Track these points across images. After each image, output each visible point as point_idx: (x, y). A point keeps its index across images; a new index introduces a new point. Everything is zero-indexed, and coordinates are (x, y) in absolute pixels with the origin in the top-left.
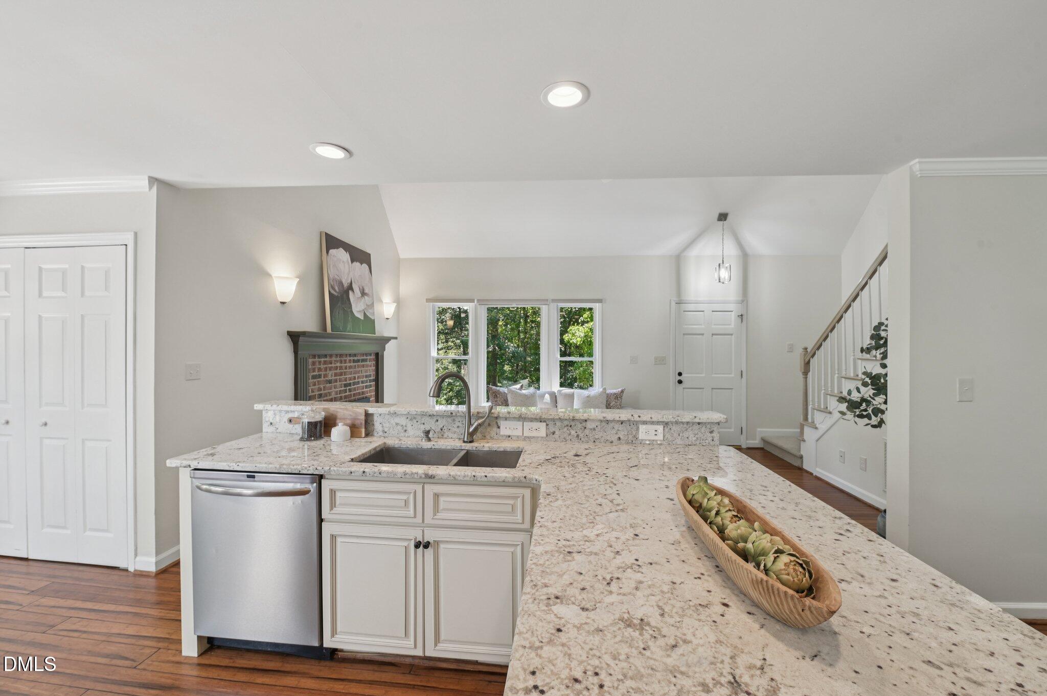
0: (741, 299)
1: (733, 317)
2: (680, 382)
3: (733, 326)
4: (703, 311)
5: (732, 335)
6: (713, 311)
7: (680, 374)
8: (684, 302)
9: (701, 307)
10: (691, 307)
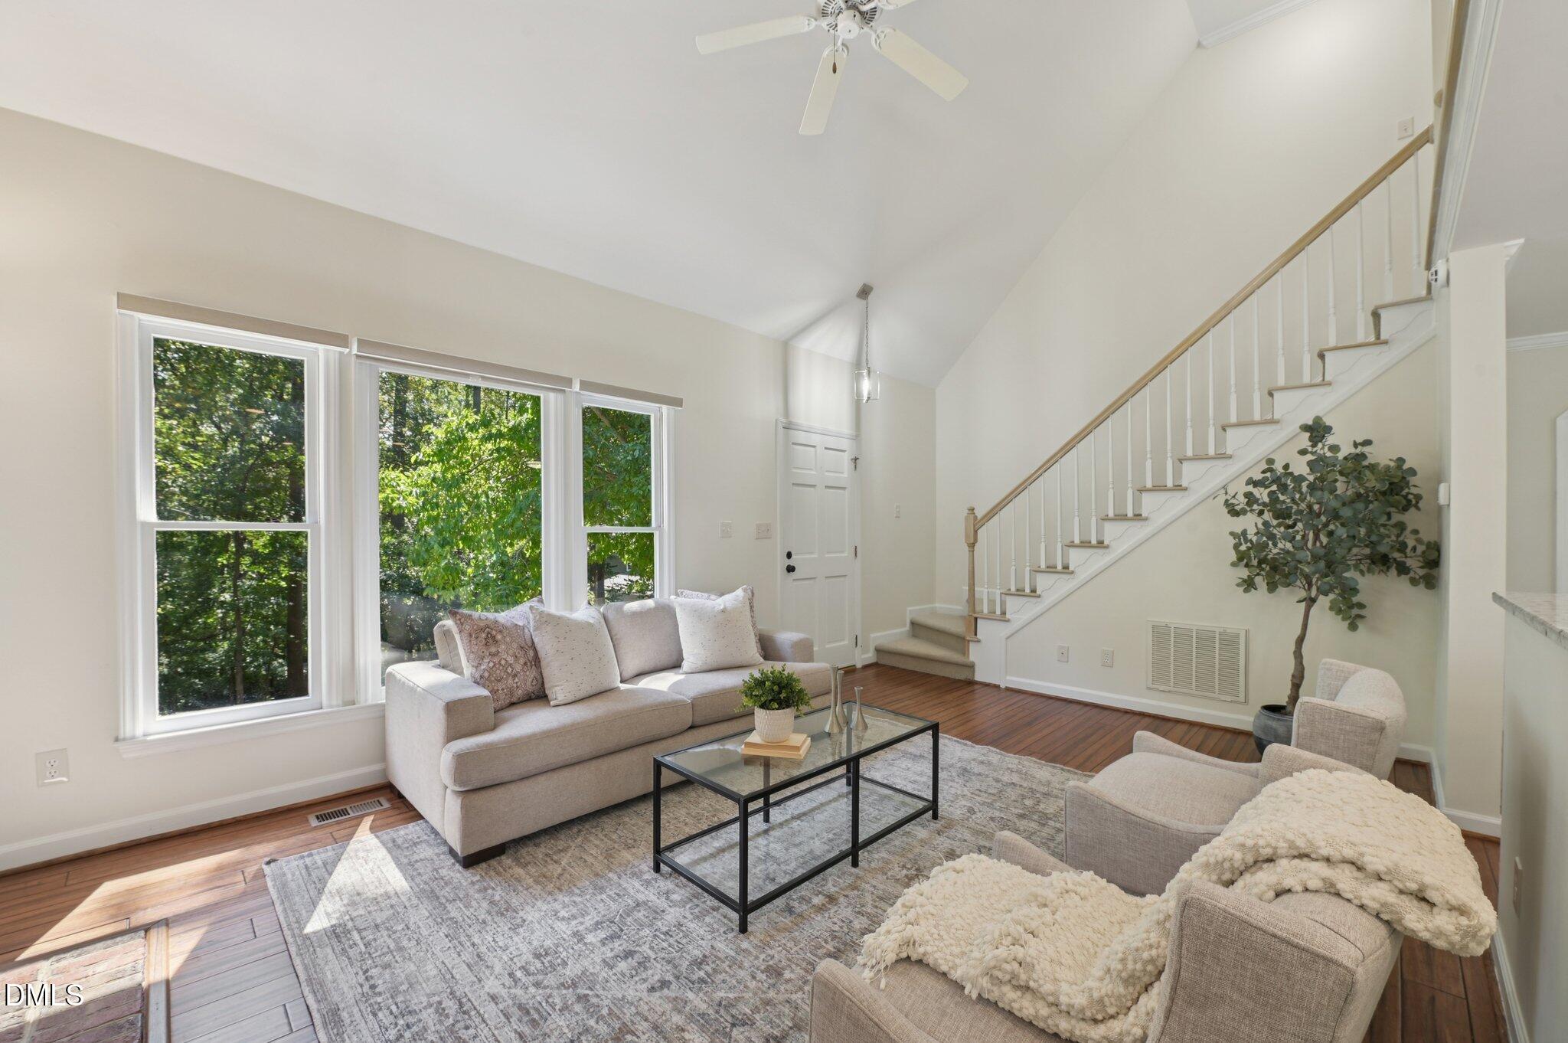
0: (854, 433)
1: (846, 458)
2: (791, 569)
3: (845, 475)
4: (814, 447)
5: (844, 488)
6: (826, 448)
7: (789, 555)
8: (799, 428)
9: (814, 439)
10: (801, 437)
